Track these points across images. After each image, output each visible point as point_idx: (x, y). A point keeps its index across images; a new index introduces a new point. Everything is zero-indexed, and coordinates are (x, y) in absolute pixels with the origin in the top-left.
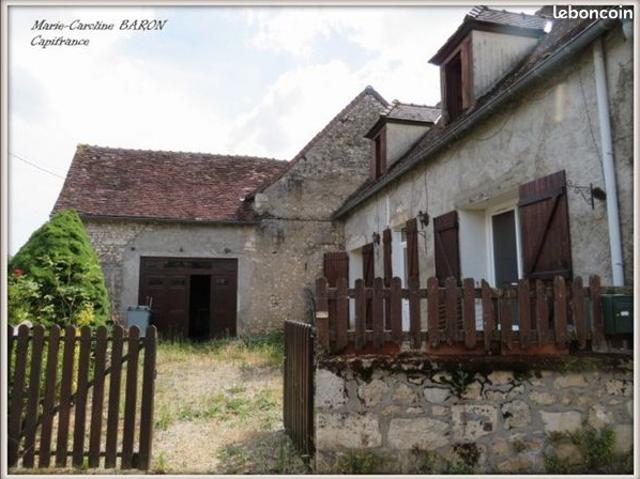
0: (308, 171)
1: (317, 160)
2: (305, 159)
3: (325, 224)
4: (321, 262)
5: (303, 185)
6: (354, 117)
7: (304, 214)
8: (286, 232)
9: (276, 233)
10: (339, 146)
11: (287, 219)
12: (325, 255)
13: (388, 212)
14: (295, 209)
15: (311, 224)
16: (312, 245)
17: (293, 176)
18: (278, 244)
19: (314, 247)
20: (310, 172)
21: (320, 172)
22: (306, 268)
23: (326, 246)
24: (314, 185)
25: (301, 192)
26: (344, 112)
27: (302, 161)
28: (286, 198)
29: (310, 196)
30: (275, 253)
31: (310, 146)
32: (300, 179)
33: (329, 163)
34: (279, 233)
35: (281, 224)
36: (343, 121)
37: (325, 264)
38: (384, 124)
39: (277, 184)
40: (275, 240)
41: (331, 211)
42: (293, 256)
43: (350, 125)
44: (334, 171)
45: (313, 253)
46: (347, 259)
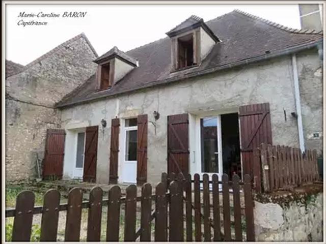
0: (42, 72)
1: (48, 67)
2: (41, 64)
3: (49, 110)
4: (44, 134)
5: (38, 81)
6: (73, 48)
7: (36, 101)
8: (22, 111)
9: (14, 111)
10: (63, 62)
11: (24, 102)
12: (48, 130)
13: (118, 108)
14: (30, 96)
15: (41, 108)
16: (39, 122)
17: (30, 73)
18: (15, 118)
19: (41, 124)
20: (43, 74)
21: (49, 75)
22: (34, 138)
23: (49, 124)
24: (45, 83)
25: (36, 86)
26: (68, 42)
27: (38, 65)
28: (24, 88)
29: (42, 89)
30: (12, 125)
31: (45, 57)
32: (35, 76)
33: (55, 71)
34: (16, 110)
35: (19, 105)
36: (66, 48)
37: (47, 136)
38: (114, 58)
39: (18, 76)
40: (13, 115)
41: (54, 102)
42: (26, 129)
43: (70, 52)
44: (58, 77)
45: (40, 128)
46: (65, 134)
